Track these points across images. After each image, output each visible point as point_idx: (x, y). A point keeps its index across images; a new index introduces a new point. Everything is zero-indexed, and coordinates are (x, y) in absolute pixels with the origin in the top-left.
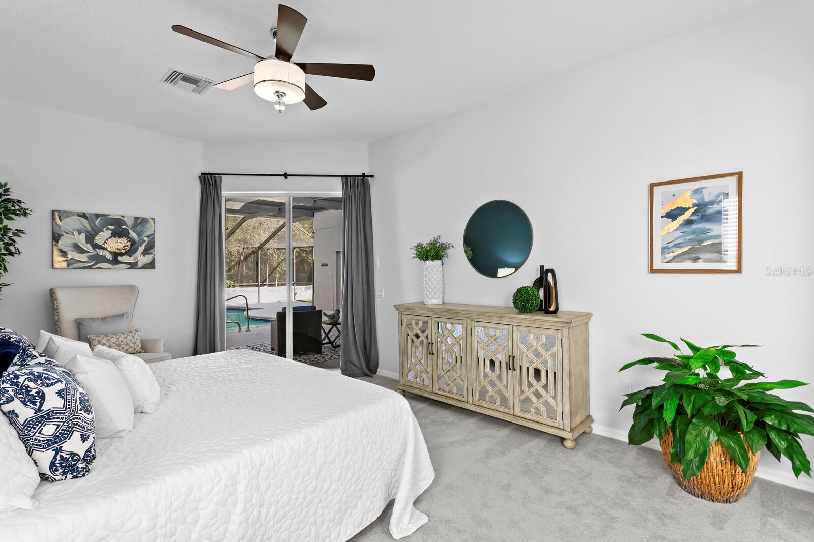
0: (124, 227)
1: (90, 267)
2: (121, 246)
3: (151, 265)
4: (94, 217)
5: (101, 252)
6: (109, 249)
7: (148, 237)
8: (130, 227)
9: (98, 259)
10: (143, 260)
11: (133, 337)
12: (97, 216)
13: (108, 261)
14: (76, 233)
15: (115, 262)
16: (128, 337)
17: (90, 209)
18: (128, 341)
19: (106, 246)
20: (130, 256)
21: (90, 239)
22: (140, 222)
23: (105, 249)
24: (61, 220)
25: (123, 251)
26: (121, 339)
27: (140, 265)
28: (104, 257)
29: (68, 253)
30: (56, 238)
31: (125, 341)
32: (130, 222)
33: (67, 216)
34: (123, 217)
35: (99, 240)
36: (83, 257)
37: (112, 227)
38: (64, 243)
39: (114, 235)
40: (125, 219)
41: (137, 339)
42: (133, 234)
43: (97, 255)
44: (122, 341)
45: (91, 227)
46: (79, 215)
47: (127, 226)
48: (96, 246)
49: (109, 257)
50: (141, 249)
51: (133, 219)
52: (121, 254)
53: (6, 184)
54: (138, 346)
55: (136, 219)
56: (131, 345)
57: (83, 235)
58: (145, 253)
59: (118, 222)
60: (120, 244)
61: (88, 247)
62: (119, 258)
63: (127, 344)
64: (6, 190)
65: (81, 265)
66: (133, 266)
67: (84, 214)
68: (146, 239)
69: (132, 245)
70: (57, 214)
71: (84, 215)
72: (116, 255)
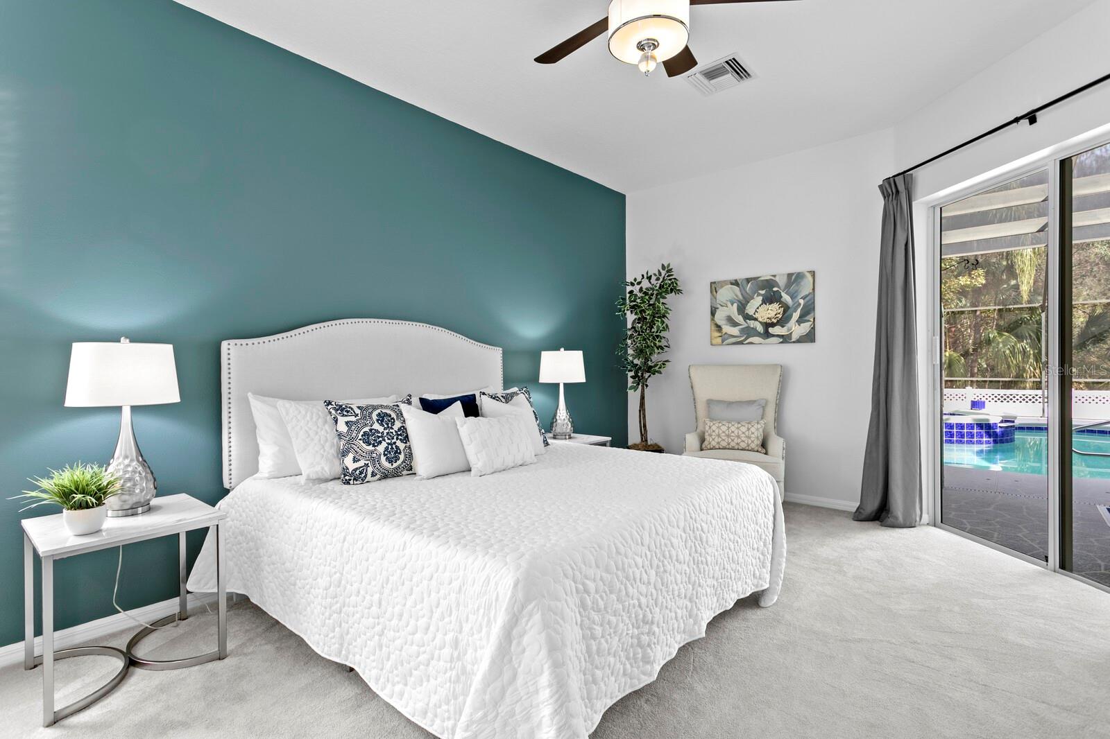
0: (775, 289)
1: (741, 343)
2: (772, 314)
3: (810, 337)
4: (745, 282)
5: (752, 324)
6: (760, 319)
7: (803, 298)
8: (782, 288)
9: (749, 332)
10: (798, 330)
11: (748, 429)
12: (748, 280)
13: (759, 335)
14: (729, 304)
15: (767, 335)
16: (741, 428)
17: (741, 275)
18: (740, 433)
19: (756, 316)
20: (783, 327)
21: (742, 309)
22: (794, 279)
23: (756, 319)
24: (716, 292)
25: (775, 321)
26: (733, 429)
27: (794, 337)
28: (754, 329)
29: (723, 327)
30: (713, 314)
31: (736, 432)
32: (782, 281)
33: (722, 287)
34: (774, 276)
35: (750, 310)
36: (735, 331)
37: (763, 292)
38: (720, 317)
39: (764, 302)
40: (777, 279)
41: (753, 433)
42: (786, 298)
43: (748, 327)
44: (733, 432)
45: (742, 294)
46: (732, 284)
47: (779, 287)
48: (748, 317)
49: (760, 329)
50: (796, 316)
51: (786, 277)
52: (773, 325)
53: (669, 265)
54: (752, 442)
55: (790, 275)
56: (743, 439)
57: (735, 305)
58: (801, 320)
59: (769, 284)
60: (773, 311)
61: (740, 319)
62: (771, 330)
63: (738, 437)
64: (669, 271)
65: (733, 340)
66: (786, 339)
67: (736, 280)
68: (802, 302)
69: (785, 312)
70: (713, 286)
71: (736, 283)
72: (767, 325)
